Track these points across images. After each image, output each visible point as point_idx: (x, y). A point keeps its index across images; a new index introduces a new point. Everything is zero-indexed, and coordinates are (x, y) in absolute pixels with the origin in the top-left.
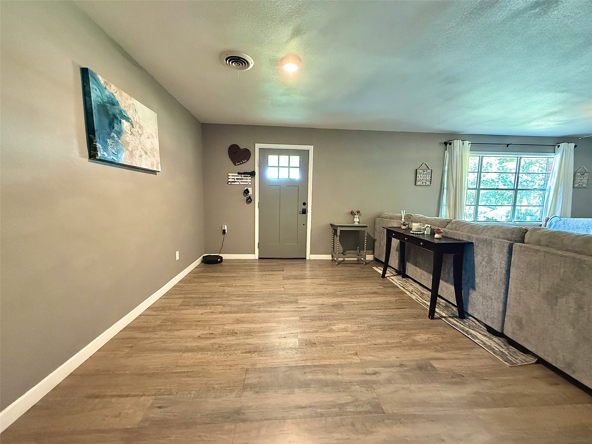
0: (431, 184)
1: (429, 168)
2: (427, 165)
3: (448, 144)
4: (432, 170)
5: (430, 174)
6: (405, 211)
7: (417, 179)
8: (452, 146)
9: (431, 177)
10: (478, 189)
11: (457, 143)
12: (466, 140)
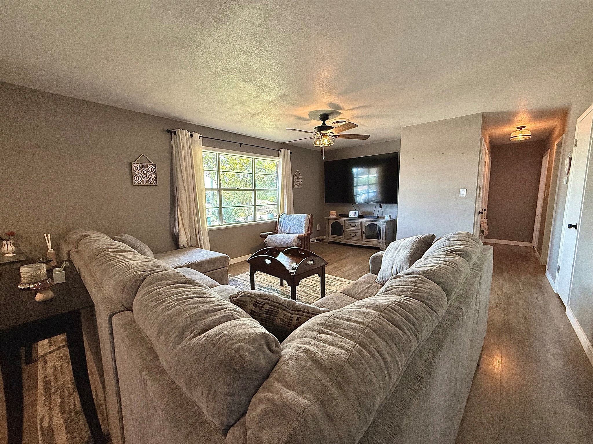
0: (157, 184)
1: (151, 163)
2: (147, 157)
3: (173, 134)
4: (155, 165)
5: (154, 170)
6: (49, 235)
7: (133, 177)
8: (177, 136)
9: (156, 175)
10: (220, 190)
11: (183, 135)
12: (194, 132)
